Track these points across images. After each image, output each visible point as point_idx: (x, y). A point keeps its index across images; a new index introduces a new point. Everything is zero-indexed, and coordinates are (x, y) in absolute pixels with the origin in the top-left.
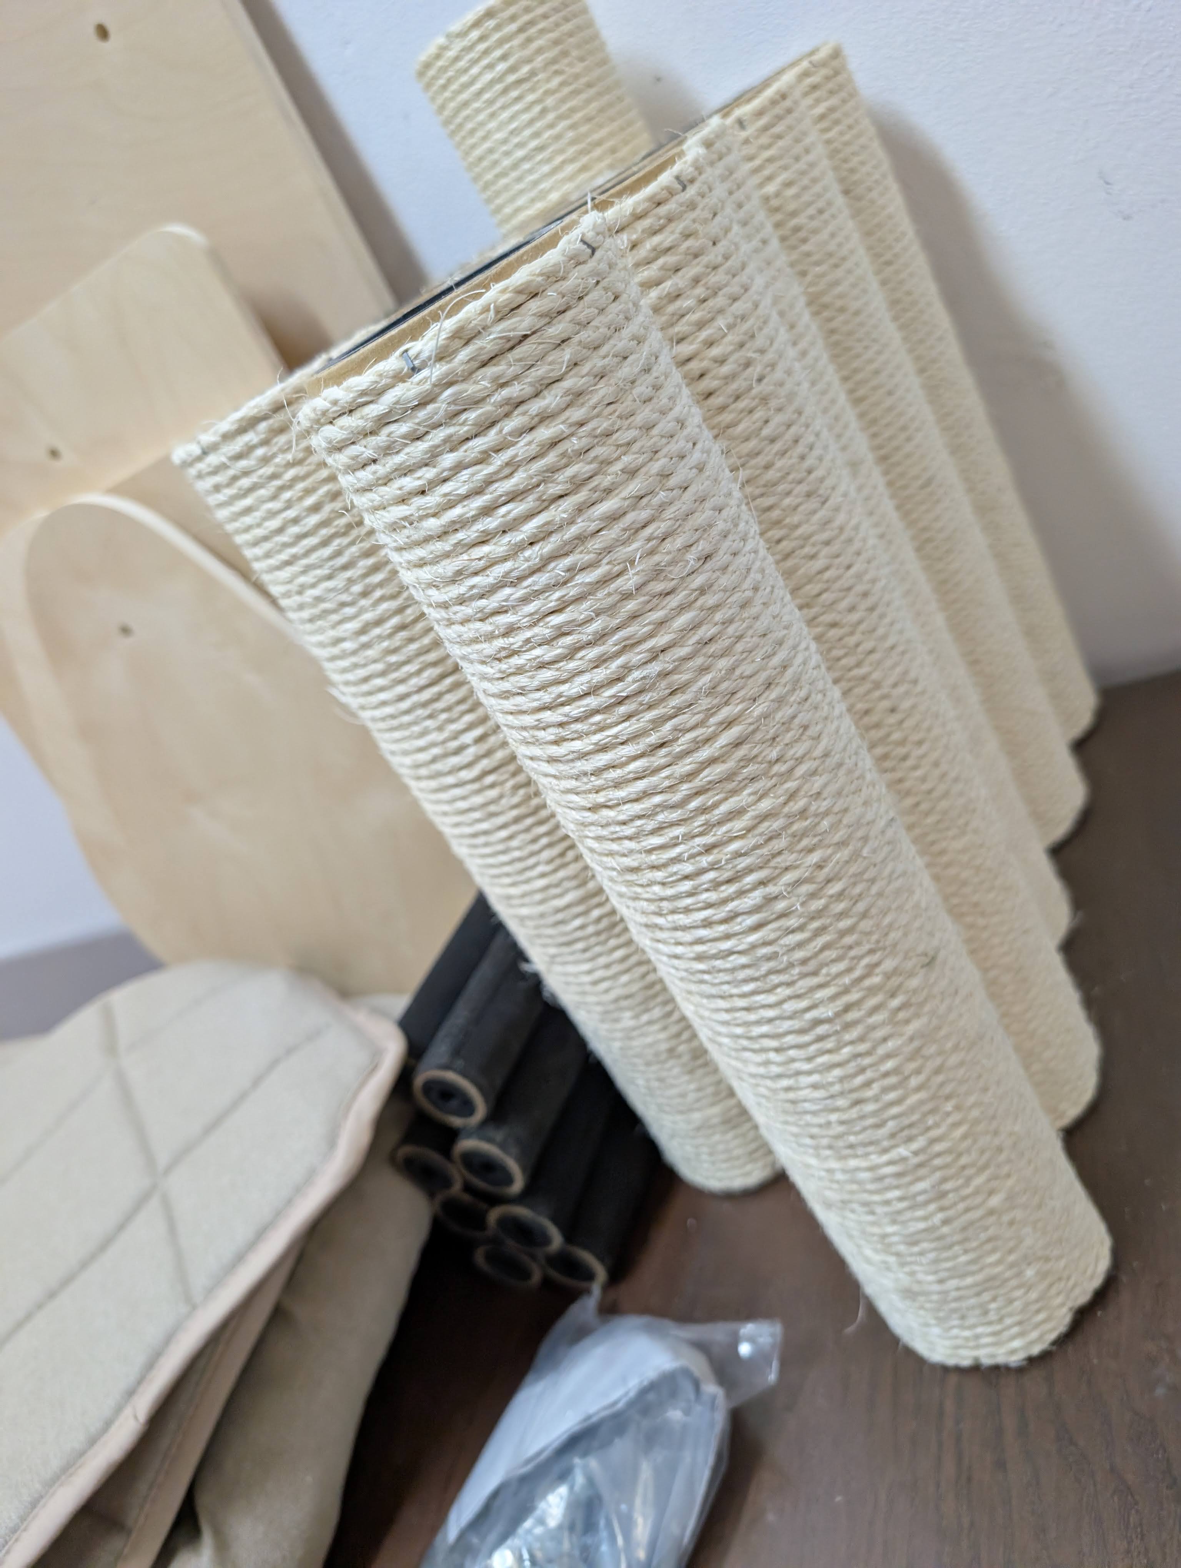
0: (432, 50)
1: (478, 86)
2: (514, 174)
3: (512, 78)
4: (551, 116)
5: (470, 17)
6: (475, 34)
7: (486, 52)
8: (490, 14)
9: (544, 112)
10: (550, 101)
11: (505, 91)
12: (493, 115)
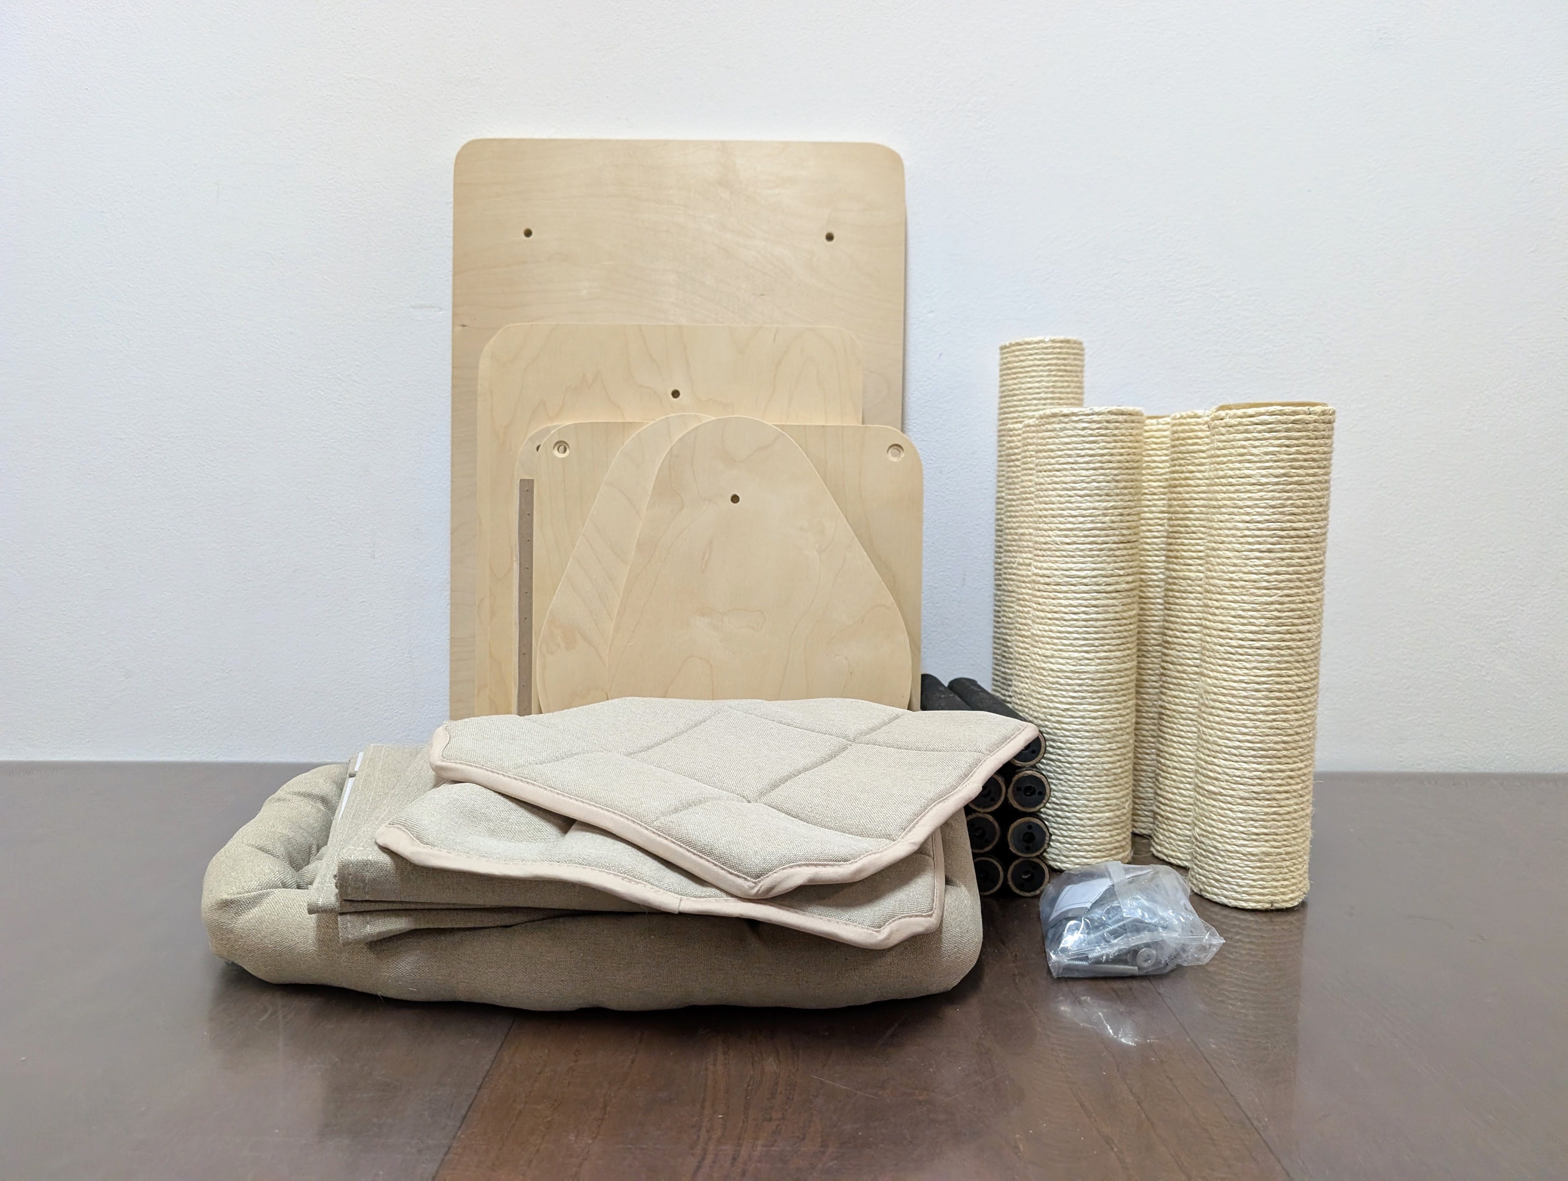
0: (1036, 339)
1: (1049, 362)
2: (1043, 402)
3: (1063, 368)
4: (1069, 390)
5: (1062, 338)
6: (1058, 345)
7: (1060, 353)
8: (1068, 341)
9: (1069, 387)
10: (1073, 385)
11: (1059, 370)
12: (1048, 376)
